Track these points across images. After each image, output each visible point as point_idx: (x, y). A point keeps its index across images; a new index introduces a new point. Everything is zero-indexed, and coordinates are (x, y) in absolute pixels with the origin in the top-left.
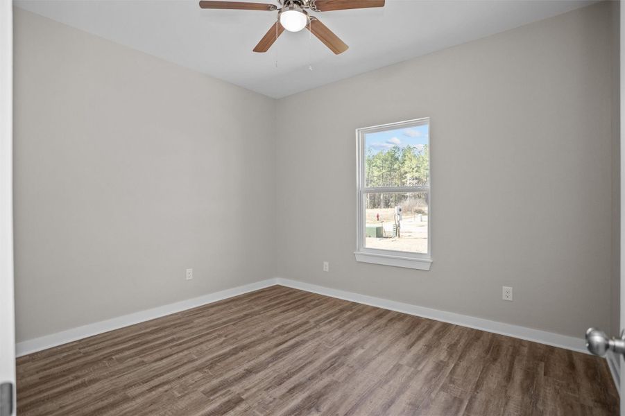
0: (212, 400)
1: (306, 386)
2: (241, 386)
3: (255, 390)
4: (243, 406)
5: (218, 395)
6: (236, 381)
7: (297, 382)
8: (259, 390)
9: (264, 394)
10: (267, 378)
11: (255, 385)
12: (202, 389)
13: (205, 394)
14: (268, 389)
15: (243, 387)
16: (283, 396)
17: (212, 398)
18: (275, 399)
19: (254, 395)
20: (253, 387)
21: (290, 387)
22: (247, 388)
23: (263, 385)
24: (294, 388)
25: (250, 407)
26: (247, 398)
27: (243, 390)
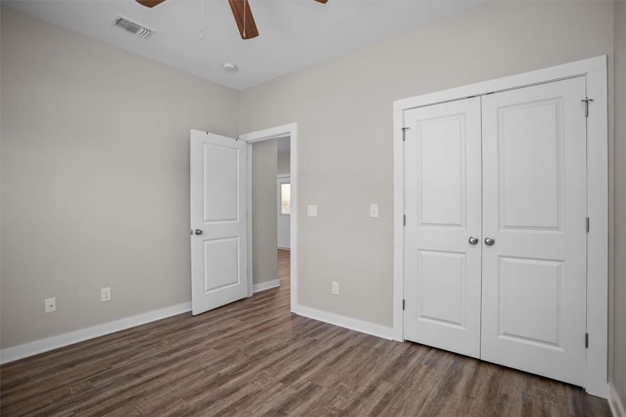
0: (308, 381)
1: (219, 394)
2: (286, 395)
3: (272, 390)
4: (280, 377)
5: (306, 385)
6: (293, 400)
7: (227, 399)
8: (268, 390)
9: (262, 387)
10: (260, 403)
11: (271, 396)
12: (324, 390)
13: (317, 386)
14: (259, 392)
15: (284, 393)
16: (244, 385)
17: (310, 382)
18: (253, 383)
19: (272, 386)
20: (274, 393)
21: (236, 393)
22: (280, 392)
23: (264, 395)
24: (233, 392)
25: (274, 376)
26: (277, 383)
27: (283, 390)
